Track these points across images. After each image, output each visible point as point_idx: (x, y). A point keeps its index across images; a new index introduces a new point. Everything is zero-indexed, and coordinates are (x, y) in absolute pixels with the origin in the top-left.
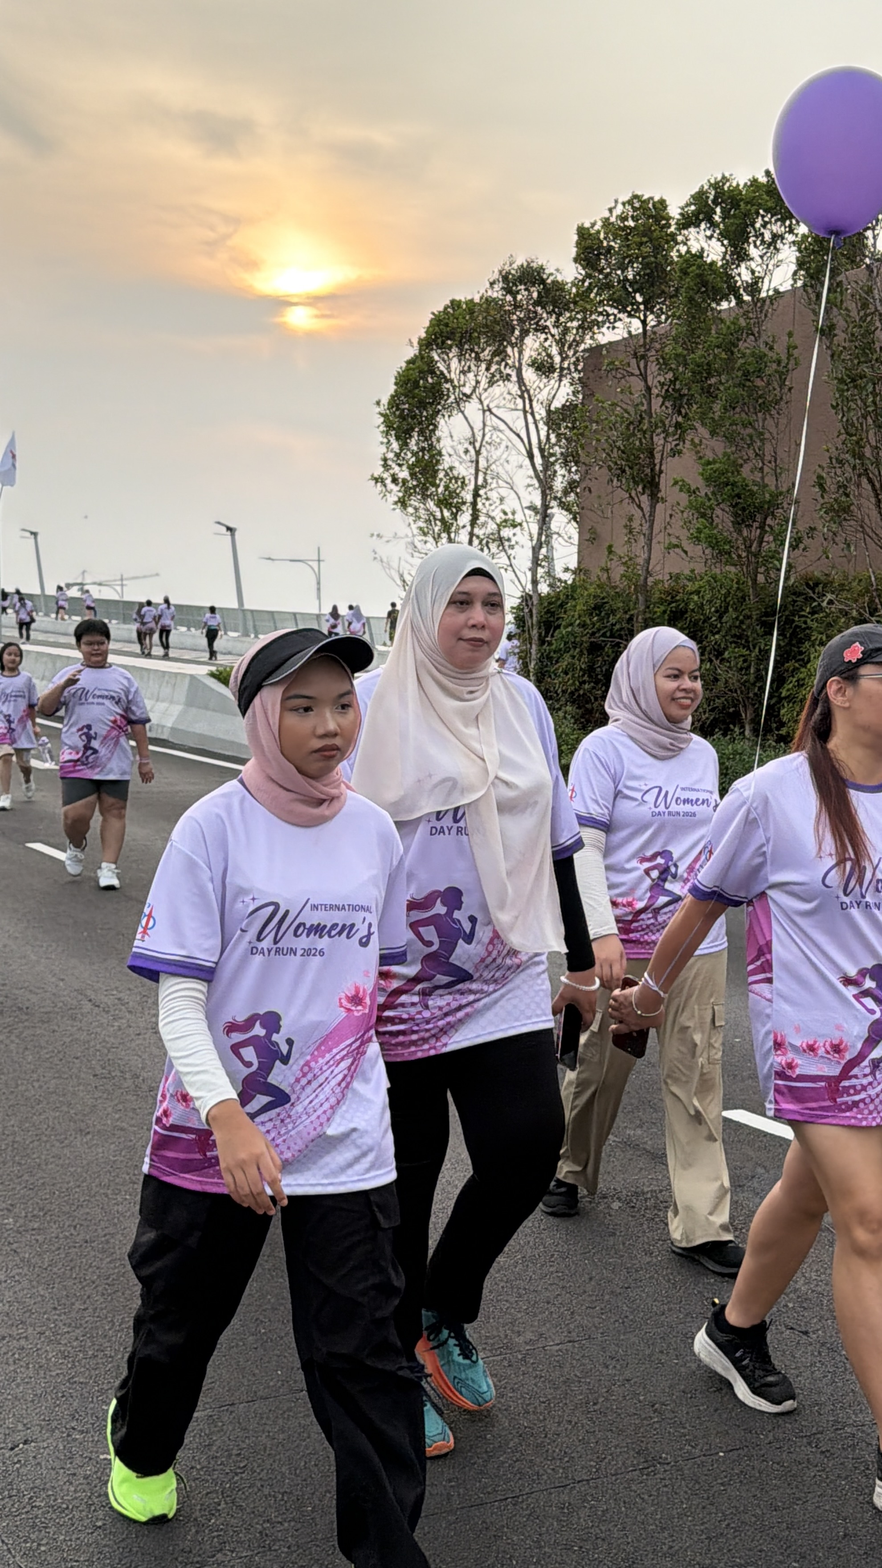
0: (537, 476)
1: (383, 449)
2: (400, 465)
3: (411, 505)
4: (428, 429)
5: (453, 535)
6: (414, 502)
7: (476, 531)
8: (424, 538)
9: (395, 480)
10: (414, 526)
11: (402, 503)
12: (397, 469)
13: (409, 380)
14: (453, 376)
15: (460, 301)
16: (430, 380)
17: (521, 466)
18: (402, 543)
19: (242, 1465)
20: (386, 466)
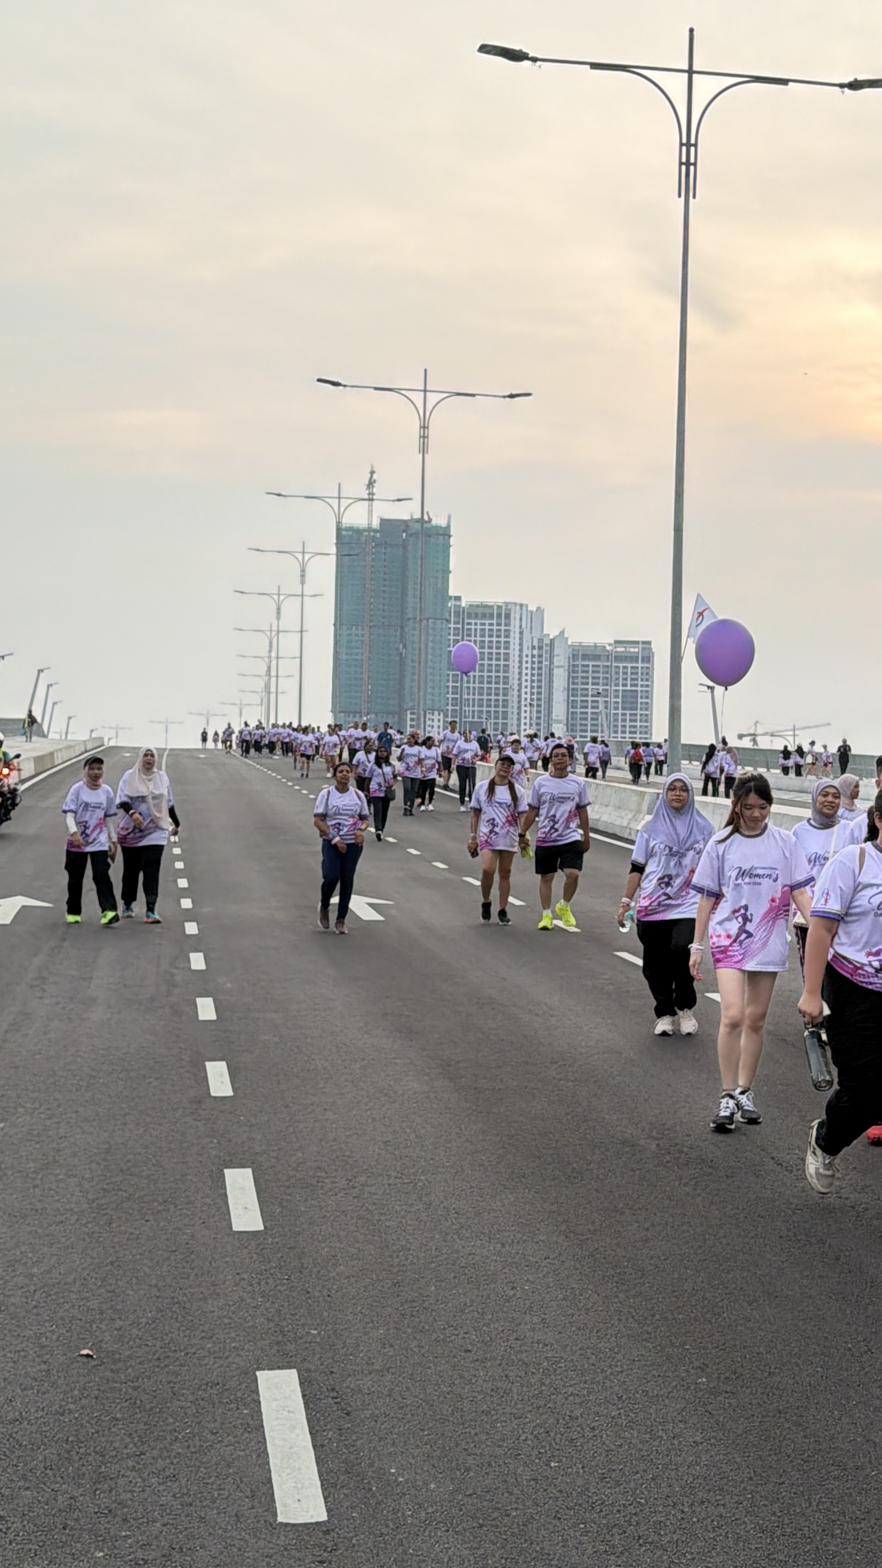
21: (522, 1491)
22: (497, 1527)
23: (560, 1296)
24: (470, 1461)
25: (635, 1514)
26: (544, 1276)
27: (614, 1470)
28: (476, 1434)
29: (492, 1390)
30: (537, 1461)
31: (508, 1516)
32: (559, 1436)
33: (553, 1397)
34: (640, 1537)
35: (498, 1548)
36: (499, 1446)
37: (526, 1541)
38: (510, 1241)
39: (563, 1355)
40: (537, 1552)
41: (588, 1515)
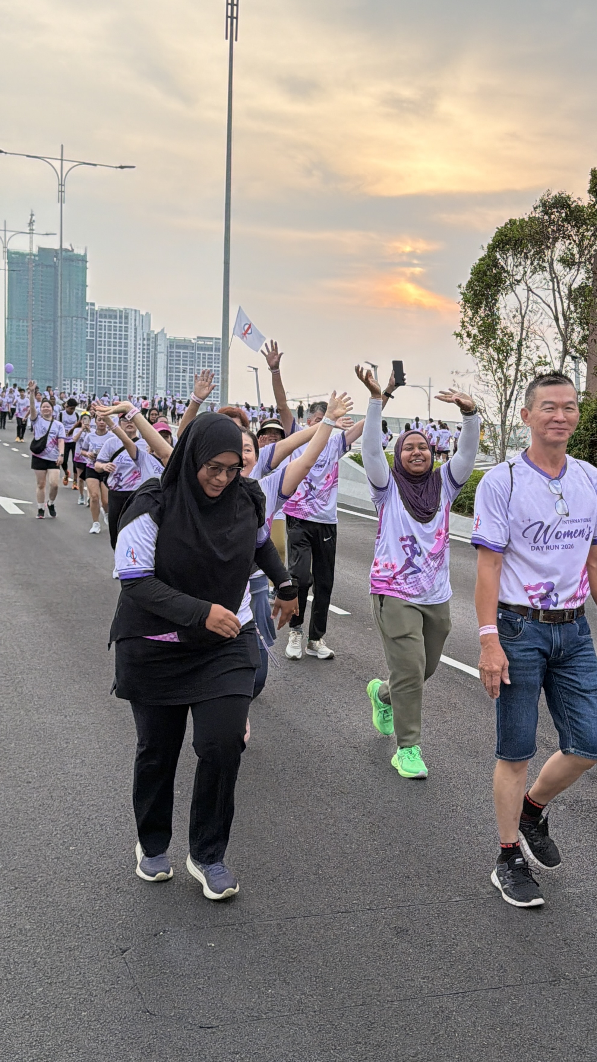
0: (561, 332)
1: (462, 315)
2: (472, 326)
3: (478, 351)
4: (491, 303)
5: (505, 370)
6: (481, 349)
7: (520, 368)
8: (485, 372)
9: (469, 335)
10: (480, 365)
11: (473, 350)
12: (471, 327)
13: (480, 271)
14: (509, 268)
15: (516, 220)
16: (494, 271)
17: (550, 326)
18: (472, 376)
19: (294, 956)
20: (463, 326)
21: (48, 865)
22: (26, 888)
23: (98, 746)
24: (17, 849)
25: (119, 875)
26: (89, 734)
27: (110, 849)
28: (24, 833)
29: (40, 805)
30: (61, 847)
31: (35, 881)
32: (79, 831)
33: (80, 807)
34: (118, 889)
35: (25, 901)
36: (38, 839)
37: (44, 895)
38: (71, 714)
39: (92, 782)
40: (50, 902)
41: (88, 877)
